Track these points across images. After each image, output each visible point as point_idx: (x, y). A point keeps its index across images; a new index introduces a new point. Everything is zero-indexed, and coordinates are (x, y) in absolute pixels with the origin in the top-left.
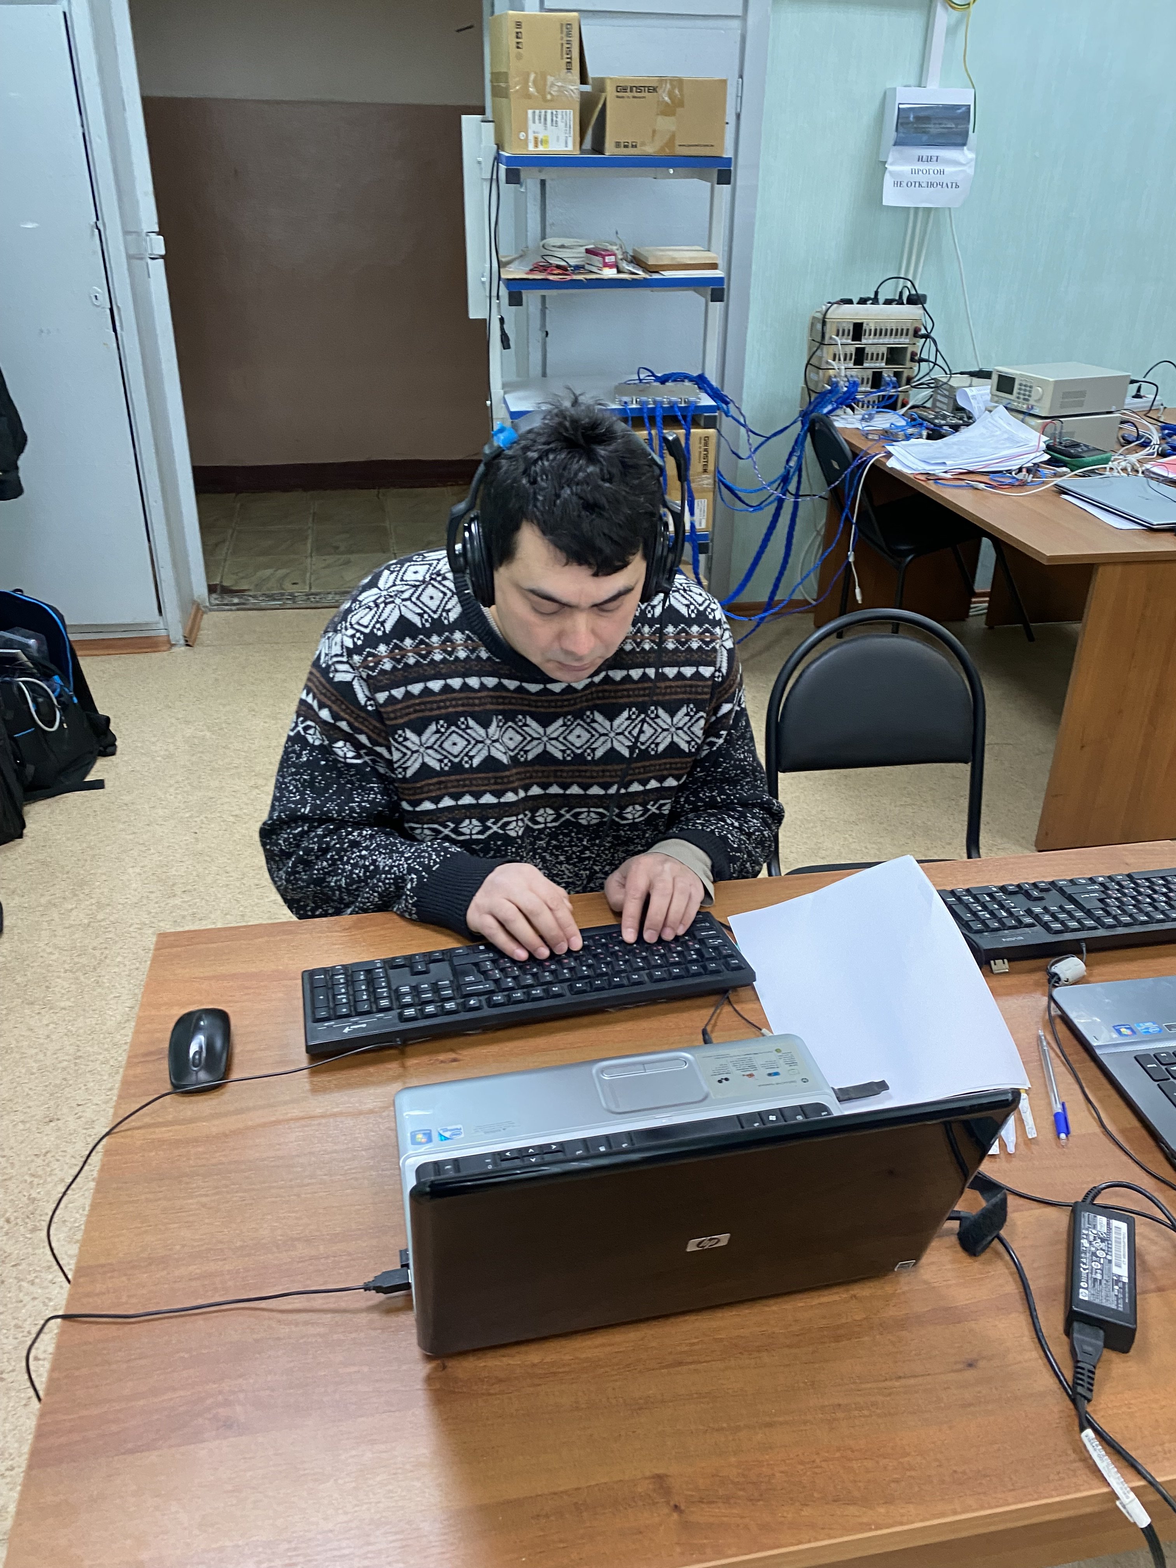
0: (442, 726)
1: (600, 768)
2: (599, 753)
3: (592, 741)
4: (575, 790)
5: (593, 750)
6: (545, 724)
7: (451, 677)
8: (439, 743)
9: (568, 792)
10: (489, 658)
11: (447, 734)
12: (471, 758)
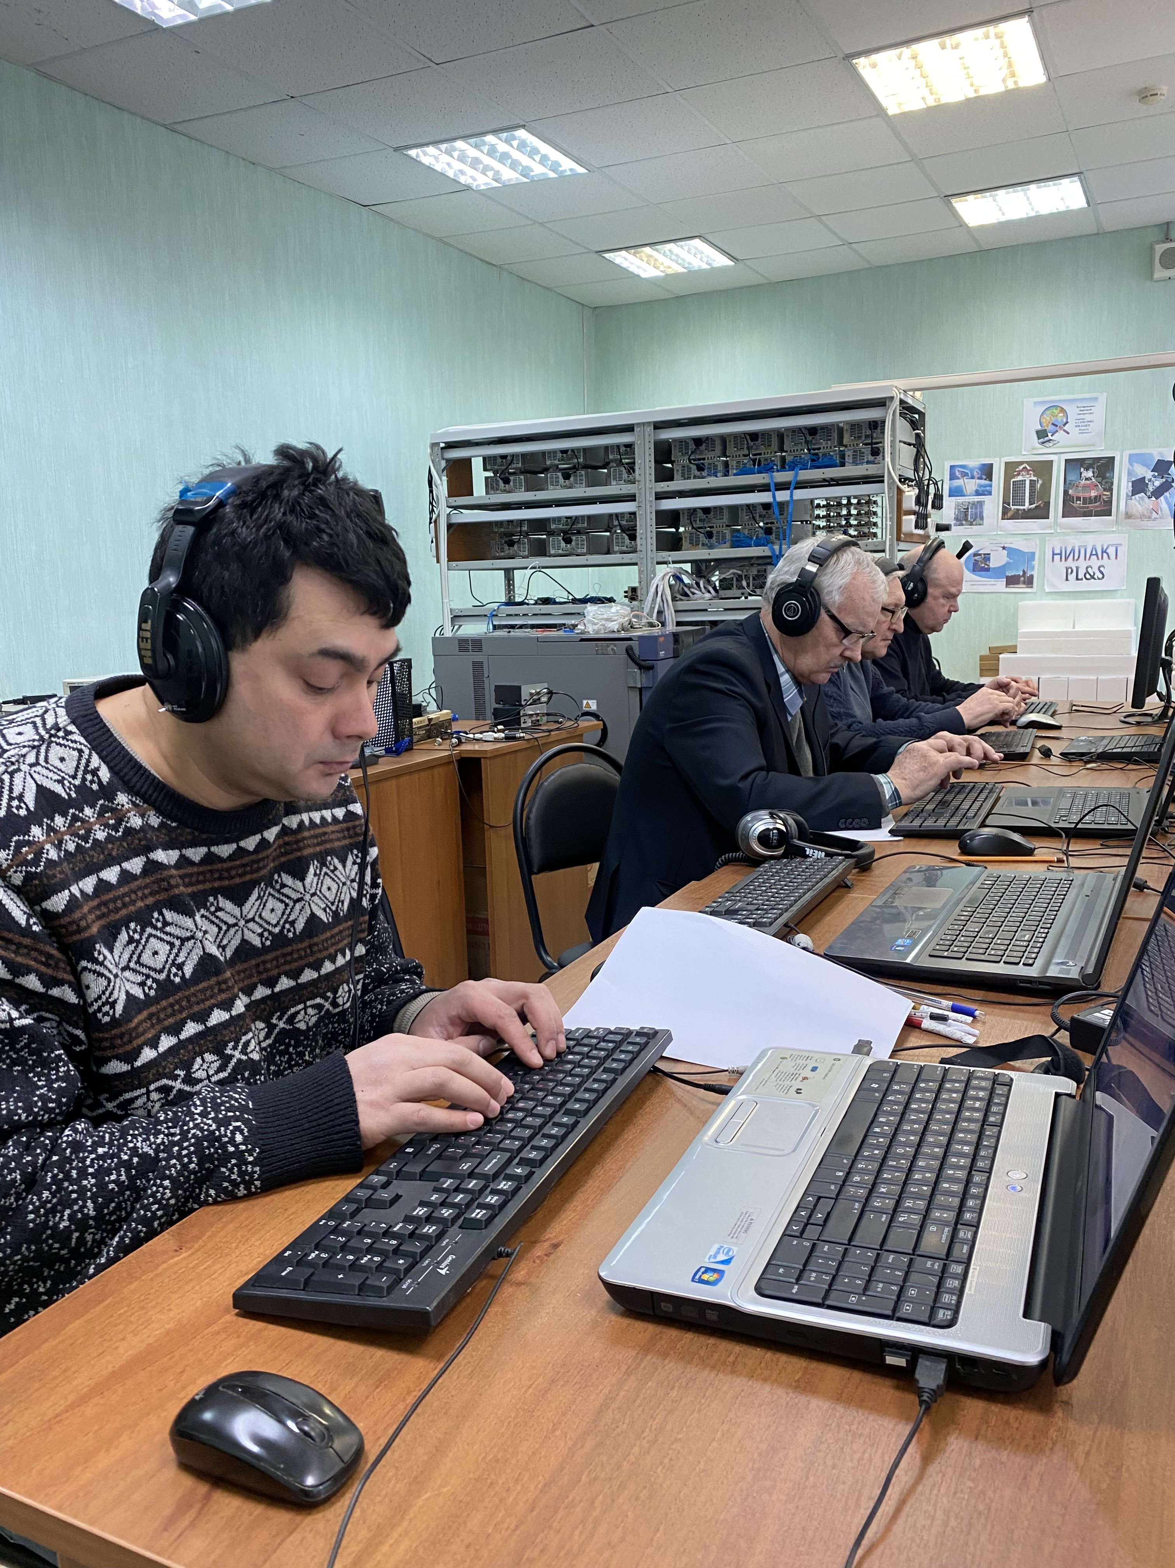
0: (135, 931)
1: (306, 944)
2: (300, 926)
3: (287, 912)
4: (285, 983)
5: (292, 923)
6: (240, 902)
7: (127, 859)
8: (135, 957)
9: (277, 989)
10: (162, 824)
11: (143, 942)
12: (180, 967)
